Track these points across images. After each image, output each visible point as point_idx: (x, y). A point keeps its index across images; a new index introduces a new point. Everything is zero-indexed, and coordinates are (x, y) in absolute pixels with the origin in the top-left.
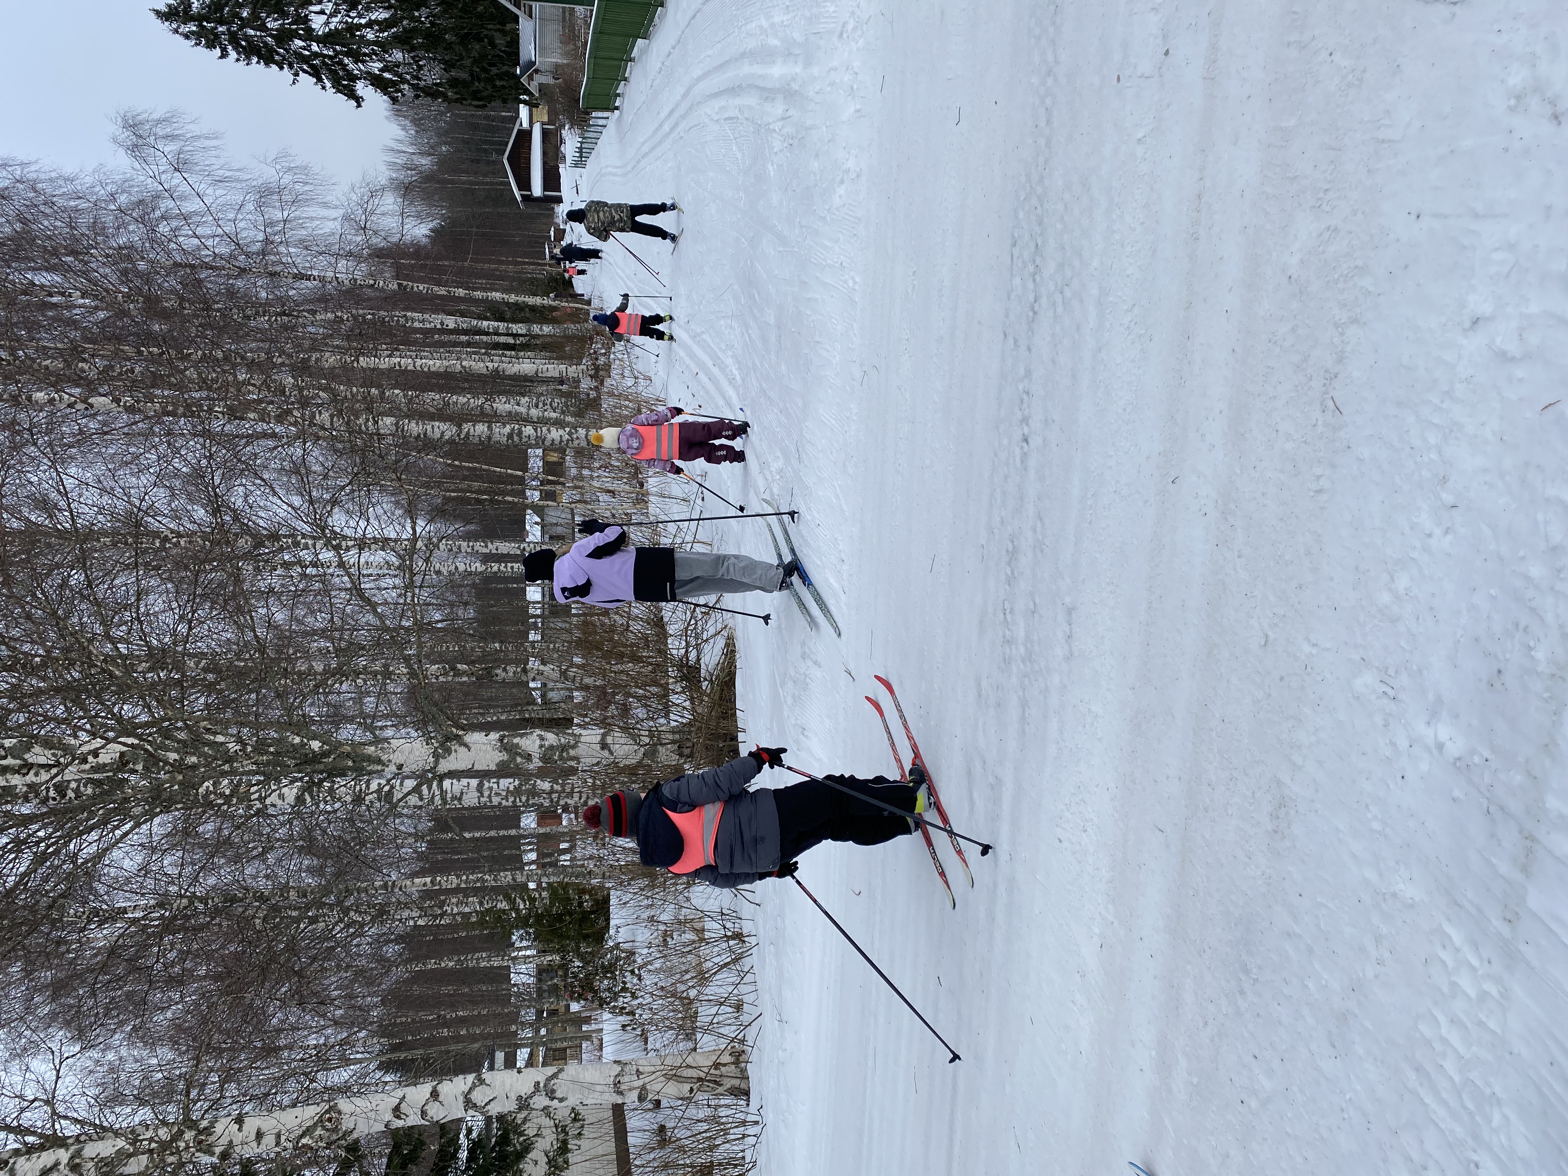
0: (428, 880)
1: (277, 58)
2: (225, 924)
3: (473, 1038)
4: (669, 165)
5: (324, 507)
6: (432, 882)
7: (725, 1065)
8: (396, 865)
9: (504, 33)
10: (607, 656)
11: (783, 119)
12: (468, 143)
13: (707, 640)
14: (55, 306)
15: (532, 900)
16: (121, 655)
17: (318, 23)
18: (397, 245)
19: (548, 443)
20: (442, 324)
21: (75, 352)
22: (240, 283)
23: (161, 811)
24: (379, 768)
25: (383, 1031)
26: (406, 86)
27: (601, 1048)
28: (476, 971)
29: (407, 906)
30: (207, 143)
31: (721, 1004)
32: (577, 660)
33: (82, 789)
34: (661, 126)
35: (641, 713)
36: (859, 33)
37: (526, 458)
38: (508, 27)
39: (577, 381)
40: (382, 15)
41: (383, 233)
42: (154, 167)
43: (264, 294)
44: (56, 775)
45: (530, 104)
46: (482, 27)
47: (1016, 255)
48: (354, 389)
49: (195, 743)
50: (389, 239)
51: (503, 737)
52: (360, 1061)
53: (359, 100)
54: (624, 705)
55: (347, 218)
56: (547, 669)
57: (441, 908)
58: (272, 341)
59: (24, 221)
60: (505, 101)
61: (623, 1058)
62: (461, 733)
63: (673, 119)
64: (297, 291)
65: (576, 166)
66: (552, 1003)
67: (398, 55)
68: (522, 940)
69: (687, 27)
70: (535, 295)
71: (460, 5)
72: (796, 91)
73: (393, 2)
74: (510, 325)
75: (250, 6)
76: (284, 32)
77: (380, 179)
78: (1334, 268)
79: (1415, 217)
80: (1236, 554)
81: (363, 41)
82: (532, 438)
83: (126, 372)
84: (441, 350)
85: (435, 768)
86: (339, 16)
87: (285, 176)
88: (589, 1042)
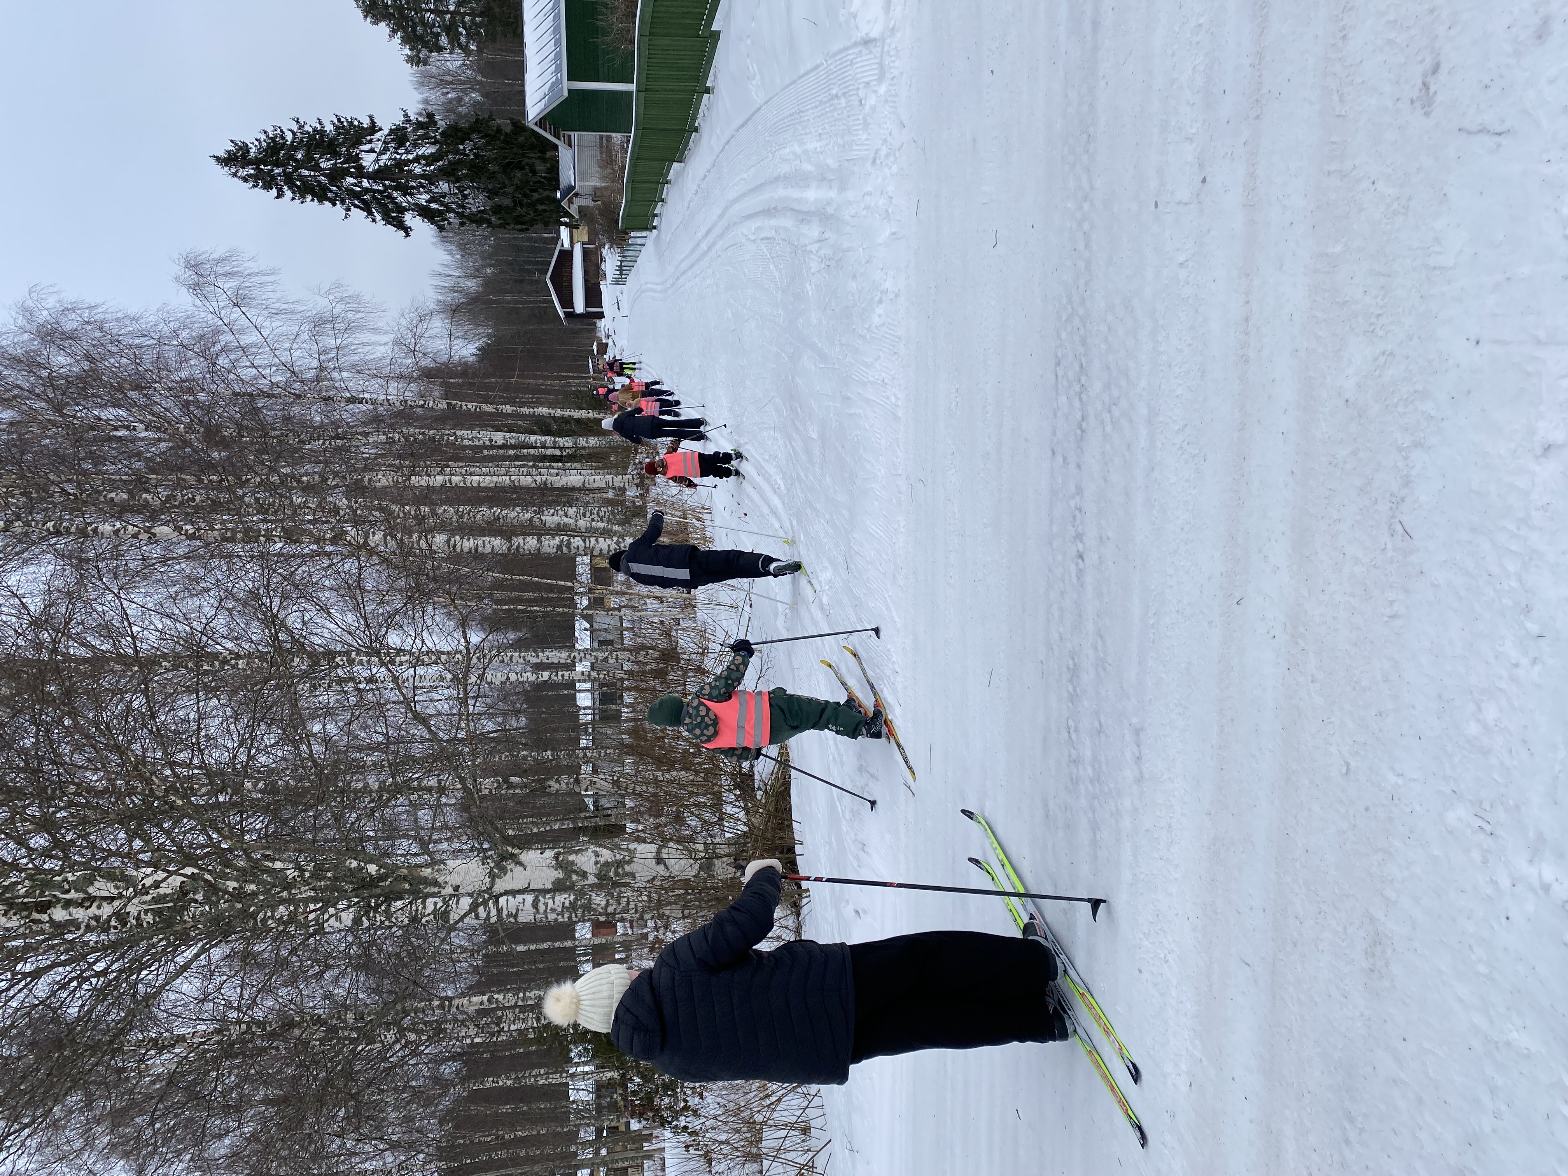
0: (485, 998)
1: (330, 195)
3: (533, 1160)
4: (708, 282)
5: (380, 630)
6: (489, 1000)
9: (544, 160)
10: (658, 763)
11: (819, 241)
12: (511, 264)
14: (121, 438)
17: (368, 161)
18: (445, 365)
19: (596, 553)
20: (491, 440)
21: (140, 483)
22: (295, 410)
23: (221, 942)
24: (436, 890)
25: (442, 1153)
26: (452, 215)
27: (663, 1168)
28: (534, 1088)
29: (463, 1024)
30: (264, 279)
31: (788, 1129)
33: (143, 918)
34: (698, 245)
36: (892, 159)
37: (574, 567)
38: (549, 154)
39: (623, 490)
40: (428, 150)
41: (431, 355)
42: (214, 303)
43: (318, 419)
44: (118, 907)
45: (572, 227)
46: (523, 155)
47: (1060, 373)
48: (407, 508)
49: (254, 871)
50: (438, 360)
51: (559, 854)
53: (407, 230)
55: (397, 342)
56: (599, 777)
57: (498, 1025)
58: (326, 464)
59: (89, 358)
60: (546, 224)
62: (516, 851)
63: (710, 239)
64: (349, 414)
65: (617, 282)
66: (612, 1120)
67: (444, 186)
68: (580, 1057)
69: (721, 152)
70: (581, 408)
71: (502, 137)
72: (832, 215)
73: (438, 137)
74: (557, 439)
75: (304, 148)
76: (336, 171)
77: (428, 304)
78: (1393, 392)
79: (1475, 343)
80: (1310, 678)
81: (411, 175)
82: (581, 549)
83: (187, 501)
84: (490, 464)
85: (491, 888)
86: (388, 153)
87: (338, 305)
88: (651, 1162)
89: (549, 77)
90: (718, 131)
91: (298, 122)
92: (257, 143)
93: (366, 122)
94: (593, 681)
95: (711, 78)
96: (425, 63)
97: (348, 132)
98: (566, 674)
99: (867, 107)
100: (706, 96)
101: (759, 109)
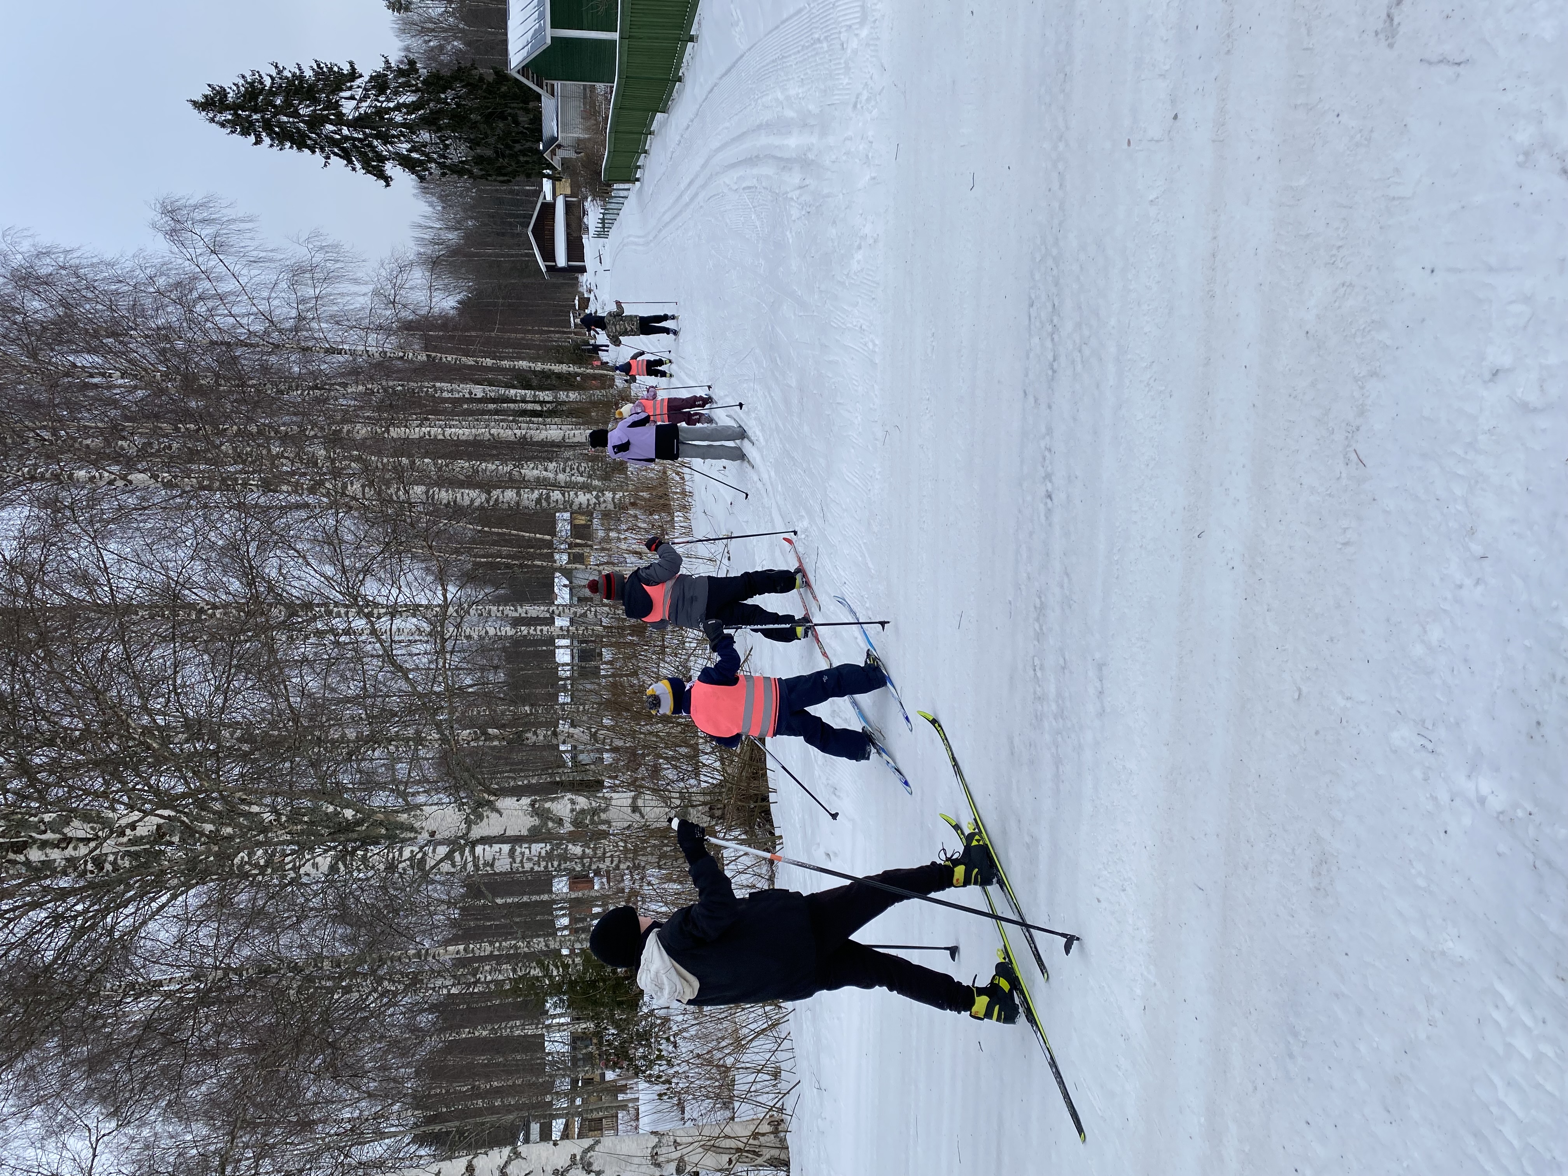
0: (461, 947)
1: (309, 142)
2: (259, 995)
3: (510, 1109)
4: (690, 234)
5: (357, 576)
6: (465, 950)
7: (763, 1135)
8: (428, 932)
9: (527, 111)
10: (636, 717)
11: (800, 188)
12: (493, 217)
14: (95, 386)
15: (566, 966)
16: (159, 728)
17: (348, 108)
18: (425, 317)
19: (575, 507)
20: (470, 393)
21: (115, 431)
22: (273, 359)
23: (197, 883)
24: (412, 835)
25: (418, 1101)
26: (433, 165)
27: (637, 1118)
28: (510, 1039)
29: (440, 974)
30: (242, 226)
31: (759, 1071)
32: (607, 722)
33: (120, 861)
34: (681, 196)
35: (671, 774)
36: (873, 103)
37: (553, 522)
38: (532, 105)
40: (409, 98)
41: (412, 307)
42: (191, 250)
43: (296, 369)
44: (94, 849)
45: (555, 179)
46: (506, 105)
47: (1033, 315)
48: (385, 459)
49: (230, 814)
50: (418, 312)
51: (535, 801)
52: (394, 1135)
53: (387, 180)
54: (654, 766)
55: (376, 293)
56: (577, 731)
57: (474, 975)
58: (304, 414)
59: (64, 304)
60: (529, 176)
61: (660, 1129)
62: (492, 798)
63: (693, 189)
64: (328, 365)
65: (598, 236)
66: (587, 1072)
67: (425, 136)
68: (555, 1007)
69: (704, 101)
70: (561, 362)
71: (484, 86)
72: (813, 161)
73: (420, 85)
74: (537, 393)
75: (283, 94)
76: (316, 118)
77: (408, 254)
78: (1351, 323)
79: (1430, 271)
80: (1266, 607)
81: (392, 123)
82: (560, 503)
83: (164, 449)
84: (470, 418)
85: (467, 834)
86: (369, 100)
87: (317, 255)
88: (625, 1112)
89: (532, 24)
90: (702, 80)
91: (276, 67)
92: (235, 88)
93: (346, 68)
94: (572, 638)
95: (695, 26)
96: (407, 9)
97: (328, 78)
98: (545, 628)
99: (849, 51)
100: (690, 44)
101: (742, 56)
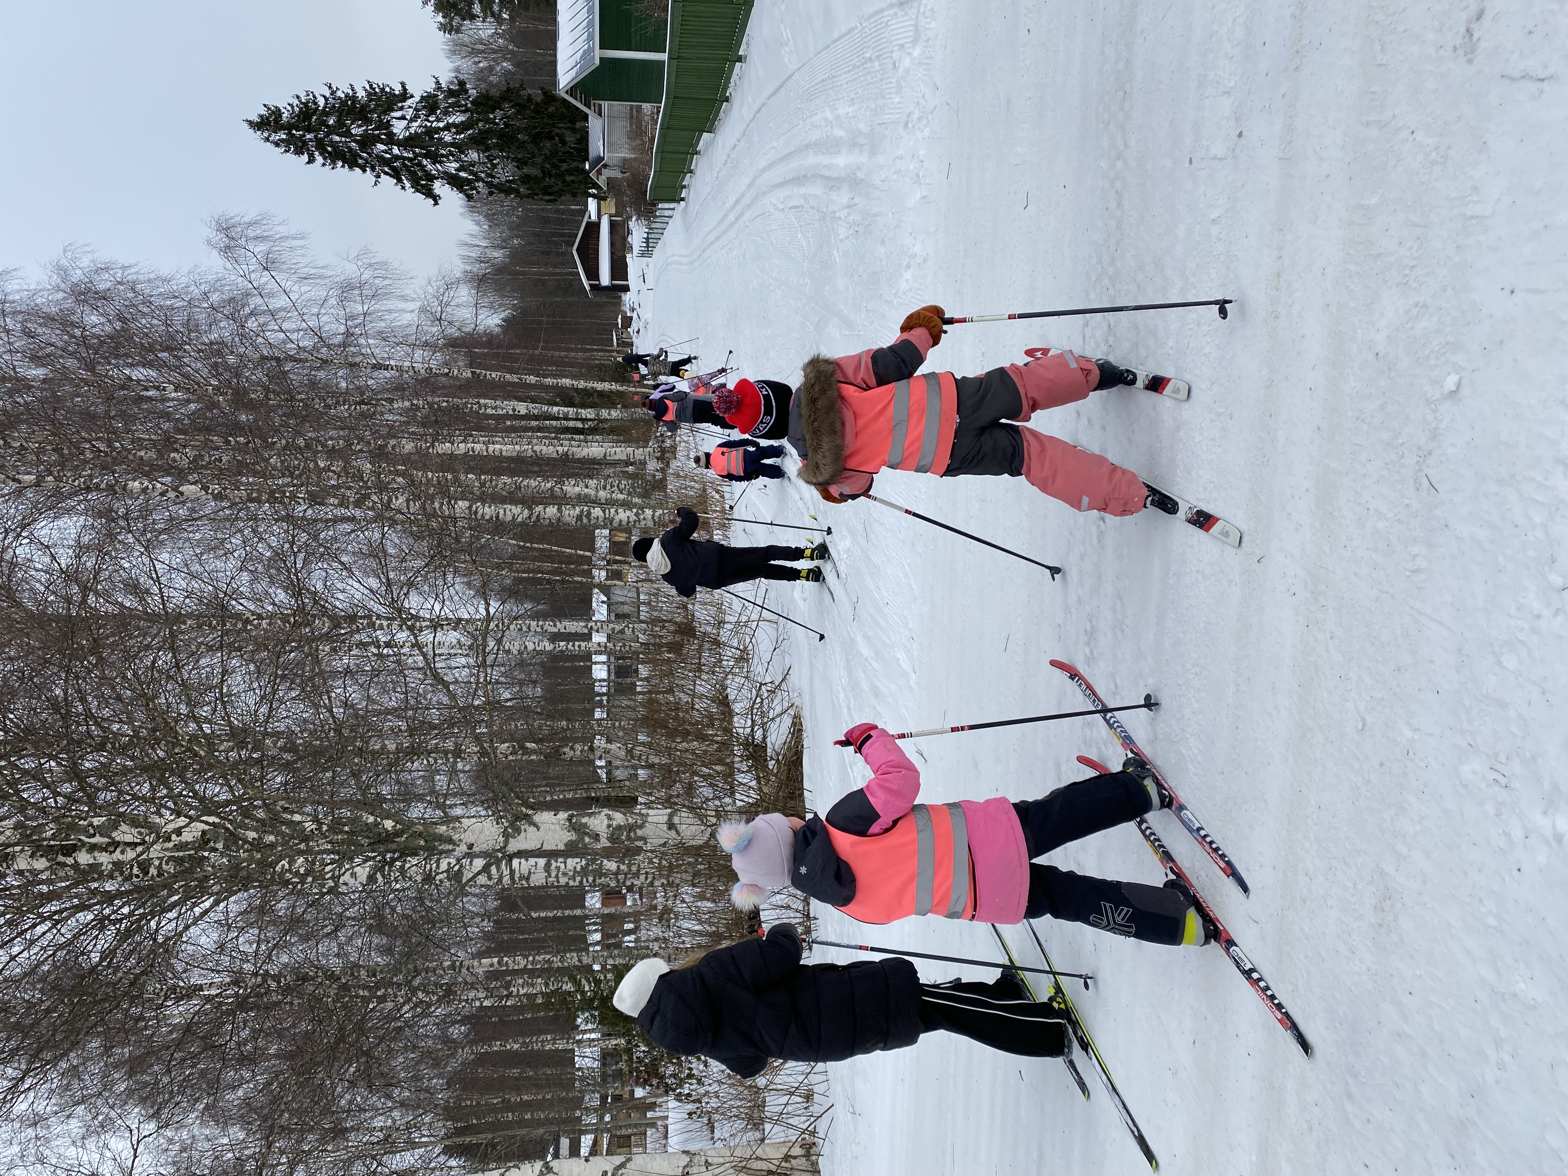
0: (495, 960)
1: (360, 161)
2: (296, 1002)
3: (539, 1123)
4: (735, 253)
5: (402, 588)
6: (499, 962)
7: (795, 1158)
8: (461, 945)
9: (574, 130)
10: (672, 734)
11: (848, 207)
12: (538, 236)
13: (773, 719)
14: (150, 399)
15: (598, 982)
16: (205, 736)
17: (399, 128)
18: (470, 335)
19: (615, 524)
20: (514, 410)
21: (167, 444)
22: (321, 374)
23: (240, 890)
24: (451, 847)
25: (449, 1112)
26: (481, 184)
27: (666, 1137)
28: (540, 1053)
29: (473, 986)
30: (295, 243)
31: (792, 1094)
32: (641, 738)
33: (164, 866)
34: (726, 216)
35: (707, 792)
36: (924, 122)
37: (593, 539)
38: (578, 125)
39: (643, 463)
40: (458, 118)
41: (457, 324)
42: (244, 267)
43: (343, 384)
44: (142, 853)
45: (600, 198)
46: (553, 125)
47: (1088, 334)
48: (430, 475)
49: (273, 822)
50: (464, 329)
51: (572, 816)
52: (425, 1145)
53: (436, 199)
54: (690, 784)
55: (423, 310)
56: (613, 747)
57: (507, 988)
58: (351, 429)
59: (121, 318)
60: (574, 195)
61: (693, 1147)
62: (530, 812)
63: (739, 209)
64: (377, 380)
65: (643, 255)
66: (617, 1088)
67: (473, 155)
68: (587, 1023)
69: (751, 121)
70: (604, 381)
71: (533, 107)
72: (862, 180)
73: (469, 105)
74: (579, 411)
75: (336, 114)
76: (367, 138)
77: (455, 272)
78: (1424, 345)
79: (1509, 292)
80: (1329, 635)
81: (441, 143)
82: (600, 519)
83: (214, 461)
84: (513, 435)
85: (505, 847)
86: (419, 120)
87: (366, 272)
88: (654, 1130)
89: (581, 44)
90: (750, 99)
91: (330, 87)
92: (289, 108)
93: (398, 89)
94: (610, 654)
95: (743, 47)
96: (458, 31)
97: (379, 99)
98: (583, 644)
99: (901, 70)
100: (738, 65)
101: (791, 76)
